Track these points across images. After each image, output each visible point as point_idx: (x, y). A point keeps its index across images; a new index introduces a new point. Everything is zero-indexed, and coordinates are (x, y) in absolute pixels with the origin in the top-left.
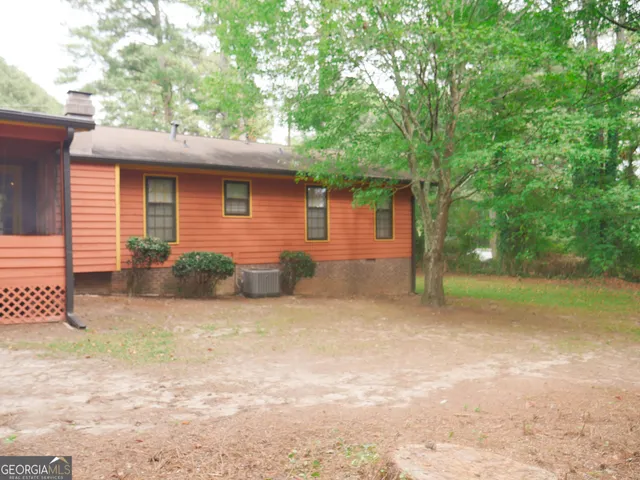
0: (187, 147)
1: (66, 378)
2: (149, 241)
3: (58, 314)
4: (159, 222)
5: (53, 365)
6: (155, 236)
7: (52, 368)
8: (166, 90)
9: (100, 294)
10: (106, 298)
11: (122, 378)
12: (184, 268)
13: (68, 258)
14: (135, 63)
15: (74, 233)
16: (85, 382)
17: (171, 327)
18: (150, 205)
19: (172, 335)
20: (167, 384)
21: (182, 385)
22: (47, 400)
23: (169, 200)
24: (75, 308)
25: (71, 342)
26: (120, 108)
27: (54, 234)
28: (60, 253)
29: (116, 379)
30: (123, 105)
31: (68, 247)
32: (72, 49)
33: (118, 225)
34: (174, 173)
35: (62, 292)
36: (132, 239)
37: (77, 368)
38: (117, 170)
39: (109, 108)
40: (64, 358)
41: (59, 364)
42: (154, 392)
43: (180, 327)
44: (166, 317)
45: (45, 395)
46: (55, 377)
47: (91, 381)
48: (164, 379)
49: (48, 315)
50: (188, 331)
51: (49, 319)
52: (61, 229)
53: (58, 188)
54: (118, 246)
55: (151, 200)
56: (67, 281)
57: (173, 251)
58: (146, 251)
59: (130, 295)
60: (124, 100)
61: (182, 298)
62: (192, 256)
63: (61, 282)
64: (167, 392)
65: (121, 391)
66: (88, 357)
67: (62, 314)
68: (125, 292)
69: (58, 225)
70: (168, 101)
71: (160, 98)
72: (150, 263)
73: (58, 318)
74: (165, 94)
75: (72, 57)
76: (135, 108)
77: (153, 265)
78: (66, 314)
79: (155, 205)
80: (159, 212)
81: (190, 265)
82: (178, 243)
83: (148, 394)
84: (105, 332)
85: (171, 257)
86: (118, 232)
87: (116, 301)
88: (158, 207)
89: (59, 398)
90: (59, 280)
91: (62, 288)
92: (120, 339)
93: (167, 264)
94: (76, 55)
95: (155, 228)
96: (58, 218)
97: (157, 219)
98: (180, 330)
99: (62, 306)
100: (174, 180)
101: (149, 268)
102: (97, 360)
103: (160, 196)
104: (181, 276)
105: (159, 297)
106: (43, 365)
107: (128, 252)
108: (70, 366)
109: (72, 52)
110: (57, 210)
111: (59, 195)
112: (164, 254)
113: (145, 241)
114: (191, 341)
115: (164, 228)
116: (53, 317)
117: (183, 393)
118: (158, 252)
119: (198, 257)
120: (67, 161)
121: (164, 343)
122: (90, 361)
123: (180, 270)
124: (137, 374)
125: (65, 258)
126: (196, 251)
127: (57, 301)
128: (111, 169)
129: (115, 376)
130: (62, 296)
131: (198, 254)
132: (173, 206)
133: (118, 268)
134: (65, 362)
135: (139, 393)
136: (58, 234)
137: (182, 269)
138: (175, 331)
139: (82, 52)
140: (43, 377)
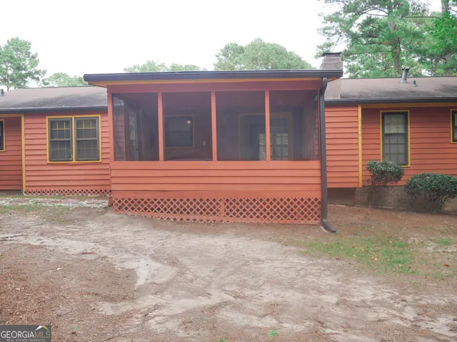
0: (417, 86)
1: (320, 276)
2: (385, 164)
3: (316, 219)
4: (394, 149)
5: (311, 262)
6: (390, 160)
7: (310, 265)
8: (395, 48)
9: (346, 205)
10: (351, 208)
11: (367, 284)
12: (415, 186)
13: (323, 177)
14: (371, 31)
15: (328, 158)
16: (335, 283)
17: (406, 238)
18: (386, 135)
19: (407, 246)
20: (409, 298)
21: (423, 302)
22: (305, 296)
23: (401, 131)
24: (329, 215)
25: (325, 243)
26: (360, 69)
27: (314, 159)
28: (318, 173)
29: (361, 285)
30: (362, 66)
31: (323, 169)
32: (326, 31)
33: (360, 152)
34: (406, 109)
35: (319, 203)
36: (371, 163)
37: (328, 268)
38: (360, 109)
39: (352, 69)
40: (319, 257)
41: (315, 262)
42: (396, 305)
43: (414, 239)
44: (401, 228)
45: (303, 290)
46: (312, 274)
47: (340, 283)
48: (404, 292)
49: (309, 219)
50: (422, 244)
51: (310, 222)
52: (318, 156)
53: (317, 126)
54: (361, 168)
55: (387, 131)
56: (322, 195)
57: (406, 173)
58: (383, 173)
59: (370, 206)
60: (362, 62)
61: (414, 211)
62: (422, 177)
63: (317, 195)
64: (409, 308)
65: (366, 298)
66: (338, 259)
67: (319, 219)
68: (365, 204)
69: (316, 153)
70: (396, 56)
71: (390, 55)
72: (386, 182)
73: (317, 222)
74: (394, 51)
75: (327, 36)
76: (370, 67)
77: (389, 184)
78: (322, 220)
79: (389, 135)
80: (393, 141)
81: (421, 185)
82: (409, 166)
83: (391, 307)
84: (350, 236)
85: (404, 178)
86: (360, 158)
87: (359, 211)
88: (391, 137)
89: (313, 296)
90: (316, 194)
91: (319, 200)
92: (362, 245)
93: (400, 183)
94: (329, 34)
95: (389, 154)
96: (316, 148)
97: (392, 146)
98: (414, 241)
99: (319, 213)
100: (406, 114)
101: (385, 186)
102: (344, 263)
103: (394, 128)
104: (412, 194)
105: (394, 210)
106: (304, 261)
107: (368, 173)
108: (323, 265)
109: (327, 33)
110: (316, 142)
111: (317, 131)
112: (398, 175)
113: (382, 164)
114: (426, 254)
115: (398, 154)
116: (312, 221)
117: (426, 311)
118: (392, 173)
119: (428, 178)
120: (322, 105)
121: (401, 253)
122: (339, 263)
123: (412, 189)
124: (379, 283)
125: (321, 177)
126: (426, 172)
127: (316, 210)
128: (355, 109)
129: (360, 281)
130: (319, 206)
131: (428, 175)
132: (405, 135)
133: (361, 186)
134: (319, 261)
135: (382, 303)
136: (317, 160)
137: (413, 188)
138: (410, 242)
139: (333, 32)
140: (303, 272)
